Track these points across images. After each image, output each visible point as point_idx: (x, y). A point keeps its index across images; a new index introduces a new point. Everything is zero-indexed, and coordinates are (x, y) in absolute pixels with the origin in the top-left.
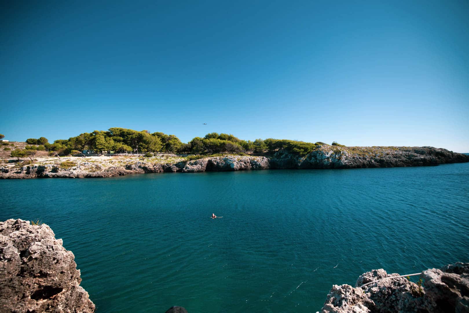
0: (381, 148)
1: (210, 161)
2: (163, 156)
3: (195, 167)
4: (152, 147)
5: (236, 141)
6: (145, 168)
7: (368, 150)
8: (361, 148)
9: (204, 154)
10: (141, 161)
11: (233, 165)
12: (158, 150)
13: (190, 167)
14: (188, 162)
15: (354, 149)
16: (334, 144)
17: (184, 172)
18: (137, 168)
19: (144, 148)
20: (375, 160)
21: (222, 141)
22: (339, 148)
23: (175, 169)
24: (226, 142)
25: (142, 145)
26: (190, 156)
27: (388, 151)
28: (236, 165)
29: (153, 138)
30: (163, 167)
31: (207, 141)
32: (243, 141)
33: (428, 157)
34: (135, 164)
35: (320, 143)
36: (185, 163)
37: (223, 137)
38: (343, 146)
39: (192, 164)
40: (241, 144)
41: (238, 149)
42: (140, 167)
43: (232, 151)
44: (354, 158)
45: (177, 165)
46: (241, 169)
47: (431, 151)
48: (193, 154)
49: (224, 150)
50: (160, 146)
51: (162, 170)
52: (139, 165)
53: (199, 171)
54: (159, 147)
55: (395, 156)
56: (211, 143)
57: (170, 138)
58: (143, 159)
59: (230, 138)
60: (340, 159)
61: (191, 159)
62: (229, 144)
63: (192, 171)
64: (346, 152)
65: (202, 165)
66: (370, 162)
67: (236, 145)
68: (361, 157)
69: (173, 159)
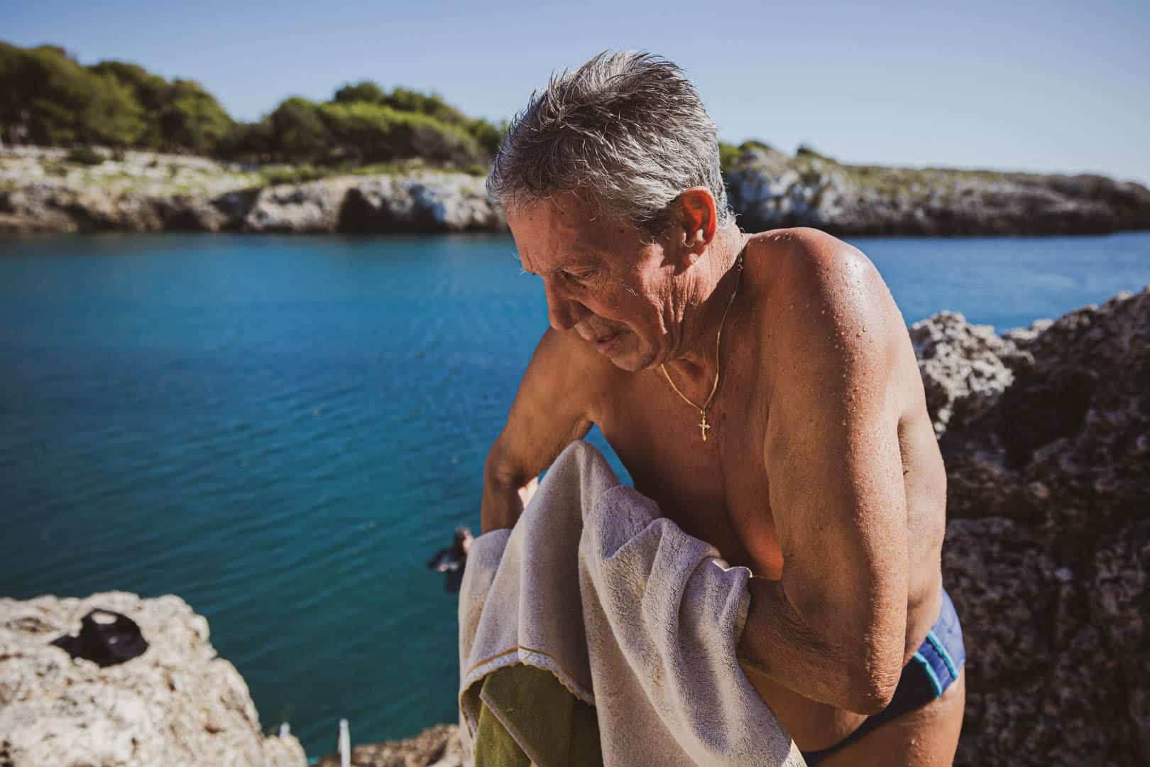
0: (952, 172)
1: (354, 197)
2: (153, 165)
3: (296, 215)
4: (96, 121)
5: (455, 119)
6: (76, 211)
7: (911, 177)
8: (888, 169)
9: (332, 164)
10: (55, 181)
11: (443, 211)
12: (128, 138)
13: (275, 213)
14: (267, 193)
15: (865, 172)
16: (803, 152)
17: (253, 231)
18: (39, 209)
19: (61, 124)
20: (929, 212)
21: (400, 117)
22: (818, 165)
23: (214, 219)
24: (418, 119)
25: (47, 114)
26: (273, 170)
27: (973, 183)
28: (454, 212)
29: (98, 82)
30: (159, 207)
31: (340, 111)
32: (481, 123)
33: (1087, 207)
34: (29, 190)
35: (758, 144)
36: (250, 196)
37: (402, 99)
38: (830, 161)
39: (282, 202)
40: (473, 129)
41: (461, 149)
42: (52, 204)
43: (440, 155)
44: (861, 200)
45: (222, 203)
46: (472, 228)
47: (1099, 188)
48: (286, 161)
49: (410, 153)
50: (134, 121)
51: (156, 222)
52: (46, 194)
53: (312, 231)
54: (132, 129)
55: (991, 201)
56: (355, 119)
57: (178, 90)
58: (62, 173)
59: (431, 106)
60: (816, 201)
61: (276, 181)
62: (429, 130)
63: (284, 230)
64: (839, 178)
65: (320, 204)
66: (910, 216)
67: (454, 135)
68: (886, 198)
69: (199, 178)
